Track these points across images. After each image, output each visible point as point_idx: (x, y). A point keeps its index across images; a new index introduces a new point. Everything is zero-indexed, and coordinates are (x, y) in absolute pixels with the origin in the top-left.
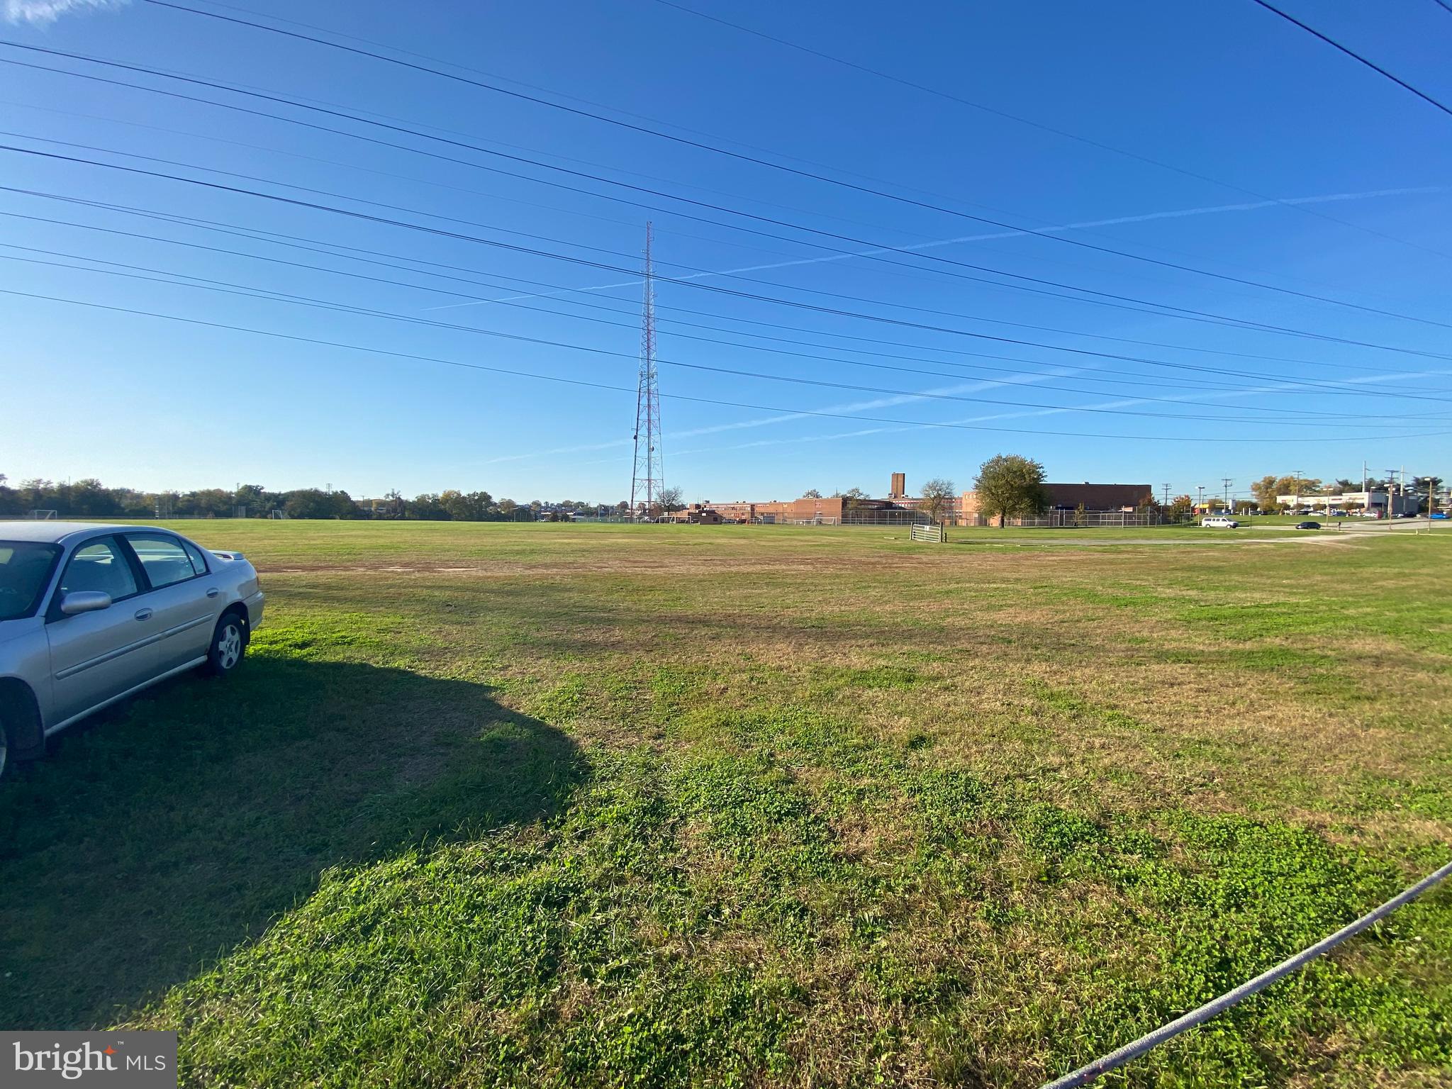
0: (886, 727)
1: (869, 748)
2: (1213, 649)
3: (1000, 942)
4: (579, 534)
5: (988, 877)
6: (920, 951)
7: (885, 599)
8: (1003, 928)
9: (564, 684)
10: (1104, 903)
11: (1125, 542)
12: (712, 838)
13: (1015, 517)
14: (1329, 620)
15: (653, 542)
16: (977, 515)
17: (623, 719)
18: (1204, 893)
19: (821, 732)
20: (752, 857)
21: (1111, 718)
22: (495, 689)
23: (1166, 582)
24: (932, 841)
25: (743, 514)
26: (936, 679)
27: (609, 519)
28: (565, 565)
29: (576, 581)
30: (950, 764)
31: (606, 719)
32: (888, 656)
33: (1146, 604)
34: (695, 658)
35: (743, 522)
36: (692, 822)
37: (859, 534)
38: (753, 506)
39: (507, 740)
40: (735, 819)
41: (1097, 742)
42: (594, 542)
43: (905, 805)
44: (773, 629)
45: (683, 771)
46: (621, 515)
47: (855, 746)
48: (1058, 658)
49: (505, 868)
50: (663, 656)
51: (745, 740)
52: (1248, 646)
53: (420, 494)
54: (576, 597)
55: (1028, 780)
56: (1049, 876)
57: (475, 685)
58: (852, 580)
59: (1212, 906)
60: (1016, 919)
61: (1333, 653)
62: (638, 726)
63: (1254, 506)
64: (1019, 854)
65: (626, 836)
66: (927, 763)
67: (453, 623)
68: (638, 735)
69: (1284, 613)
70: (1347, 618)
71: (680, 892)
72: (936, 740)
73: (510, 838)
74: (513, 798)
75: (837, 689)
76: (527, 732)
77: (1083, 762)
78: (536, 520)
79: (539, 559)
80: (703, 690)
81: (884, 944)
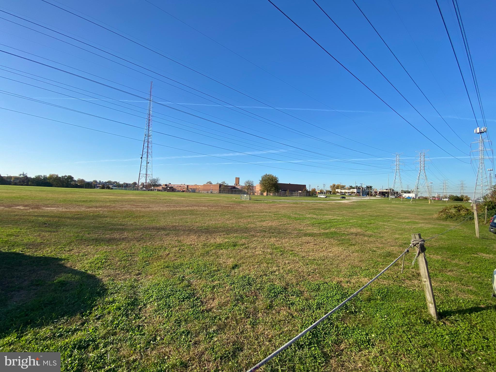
0: (225, 263)
1: (219, 270)
2: (318, 232)
3: (253, 331)
4: (114, 194)
5: (252, 310)
6: (227, 340)
7: (230, 219)
8: (255, 327)
9: (98, 256)
10: (284, 313)
11: (299, 201)
12: (156, 311)
13: (270, 193)
14: (346, 223)
15: (146, 198)
16: (260, 192)
17: (124, 269)
18: (311, 305)
19: (203, 267)
20: (171, 316)
21: (291, 254)
22: (64, 259)
23: (309, 213)
24: (236, 300)
25: (184, 189)
26: (243, 245)
27: (128, 189)
28: (105, 207)
29: (109, 213)
30: (244, 273)
31: (116, 269)
32: (229, 238)
33: (303, 219)
34: (157, 243)
35: (183, 191)
36: (148, 306)
37: (224, 197)
38: (188, 186)
39: (68, 281)
40: (166, 303)
41: (287, 262)
42: (120, 197)
43: (228, 289)
44: (190, 231)
45: (147, 287)
46: (133, 187)
47: (214, 271)
48: (278, 236)
49: (61, 336)
50: (144, 243)
51: (174, 273)
52: (327, 231)
53: (37, 174)
54: (108, 220)
55: (267, 276)
56: (270, 307)
57: (55, 258)
58: (220, 213)
59: (313, 309)
60: (259, 323)
61: (346, 233)
62: (130, 271)
63: (331, 192)
64: (262, 300)
65: (119, 316)
66: (237, 274)
67: (46, 231)
68: (129, 274)
69: (336, 222)
70: (350, 223)
71: (140, 334)
72: (241, 265)
73: (64, 323)
74: (68, 305)
75: (211, 251)
76: (78, 277)
77: (282, 269)
78: (94, 188)
79: (94, 204)
80: (160, 255)
81: (216, 339)
